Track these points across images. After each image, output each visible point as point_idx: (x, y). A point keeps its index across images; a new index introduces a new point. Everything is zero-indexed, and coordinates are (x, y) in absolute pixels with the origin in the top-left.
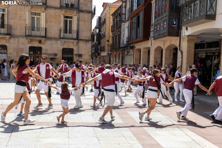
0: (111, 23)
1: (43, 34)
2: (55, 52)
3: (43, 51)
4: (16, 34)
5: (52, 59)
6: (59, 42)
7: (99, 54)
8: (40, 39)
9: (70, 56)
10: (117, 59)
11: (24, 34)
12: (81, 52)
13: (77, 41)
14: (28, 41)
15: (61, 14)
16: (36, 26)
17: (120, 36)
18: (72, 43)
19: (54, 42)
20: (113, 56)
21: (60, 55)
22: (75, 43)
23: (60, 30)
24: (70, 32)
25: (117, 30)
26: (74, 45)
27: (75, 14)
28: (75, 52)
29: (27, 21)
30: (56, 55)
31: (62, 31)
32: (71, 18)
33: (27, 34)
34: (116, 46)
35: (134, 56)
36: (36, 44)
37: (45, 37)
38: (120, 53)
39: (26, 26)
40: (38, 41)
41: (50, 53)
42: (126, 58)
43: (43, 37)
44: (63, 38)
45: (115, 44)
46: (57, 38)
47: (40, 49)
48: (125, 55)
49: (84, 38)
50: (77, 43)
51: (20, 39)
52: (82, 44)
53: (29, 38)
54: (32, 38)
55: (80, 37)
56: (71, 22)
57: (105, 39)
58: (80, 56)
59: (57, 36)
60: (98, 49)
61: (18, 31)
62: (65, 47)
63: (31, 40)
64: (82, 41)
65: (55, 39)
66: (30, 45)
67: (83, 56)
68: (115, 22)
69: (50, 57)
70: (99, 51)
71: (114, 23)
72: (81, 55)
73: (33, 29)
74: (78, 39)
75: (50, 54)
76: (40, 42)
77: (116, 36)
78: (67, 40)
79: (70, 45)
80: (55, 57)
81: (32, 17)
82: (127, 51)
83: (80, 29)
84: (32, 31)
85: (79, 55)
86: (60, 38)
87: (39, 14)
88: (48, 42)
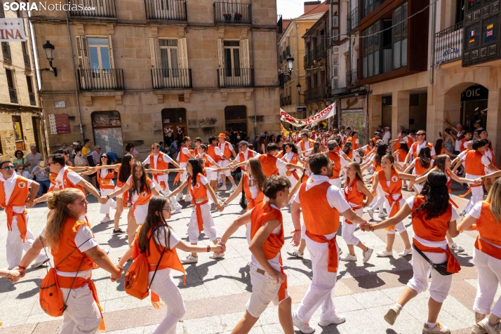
0: (300, 52)
1: (186, 82)
2: (213, 115)
3: (189, 117)
4: (135, 87)
5: (207, 130)
6: (217, 95)
8: (180, 92)
9: (239, 121)
11: (150, 86)
12: (261, 112)
13: (252, 90)
14: (159, 99)
15: (217, 37)
16: (170, 67)
17: (325, 73)
18: (242, 96)
19: (207, 96)
21: (221, 121)
22: (249, 94)
23: (218, 70)
24: (238, 74)
25: (319, 63)
26: (247, 98)
27: (245, 36)
28: (250, 113)
29: (153, 58)
30: (213, 121)
31: (222, 72)
32: (237, 43)
33: (156, 84)
35: (370, 110)
36: (174, 104)
37: (191, 87)
39: (151, 68)
40: (178, 97)
41: (201, 119)
42: (343, 115)
43: (186, 88)
44: (225, 87)
46: (212, 87)
47: (182, 112)
49: (264, 84)
50: (253, 93)
51: (144, 96)
52: (262, 96)
53: (159, 92)
54: (164, 92)
55: (258, 82)
56: (237, 52)
57: (290, 84)
58: (260, 118)
59: (212, 83)
61: (138, 79)
62: (231, 103)
63: (165, 97)
64: (262, 89)
65: (209, 89)
66: (162, 107)
67: (265, 118)
68: (312, 48)
69: (203, 126)
71: (309, 52)
72: (262, 116)
73: (166, 74)
74: (253, 85)
75: (202, 121)
76: (181, 98)
77: (316, 76)
78: (233, 90)
79: (239, 98)
80: (212, 126)
81: (162, 50)
82: (348, 103)
83: (257, 66)
84: (165, 78)
85: (257, 117)
86: (220, 87)
87: (175, 43)
88: (198, 98)
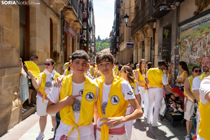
7: (117, 50)
10: (147, 49)
20: (137, 46)
34: (143, 14)
38: (154, 30)
45: (140, 14)
48: (180, 25)
60: (116, 43)
70: (117, 44)
